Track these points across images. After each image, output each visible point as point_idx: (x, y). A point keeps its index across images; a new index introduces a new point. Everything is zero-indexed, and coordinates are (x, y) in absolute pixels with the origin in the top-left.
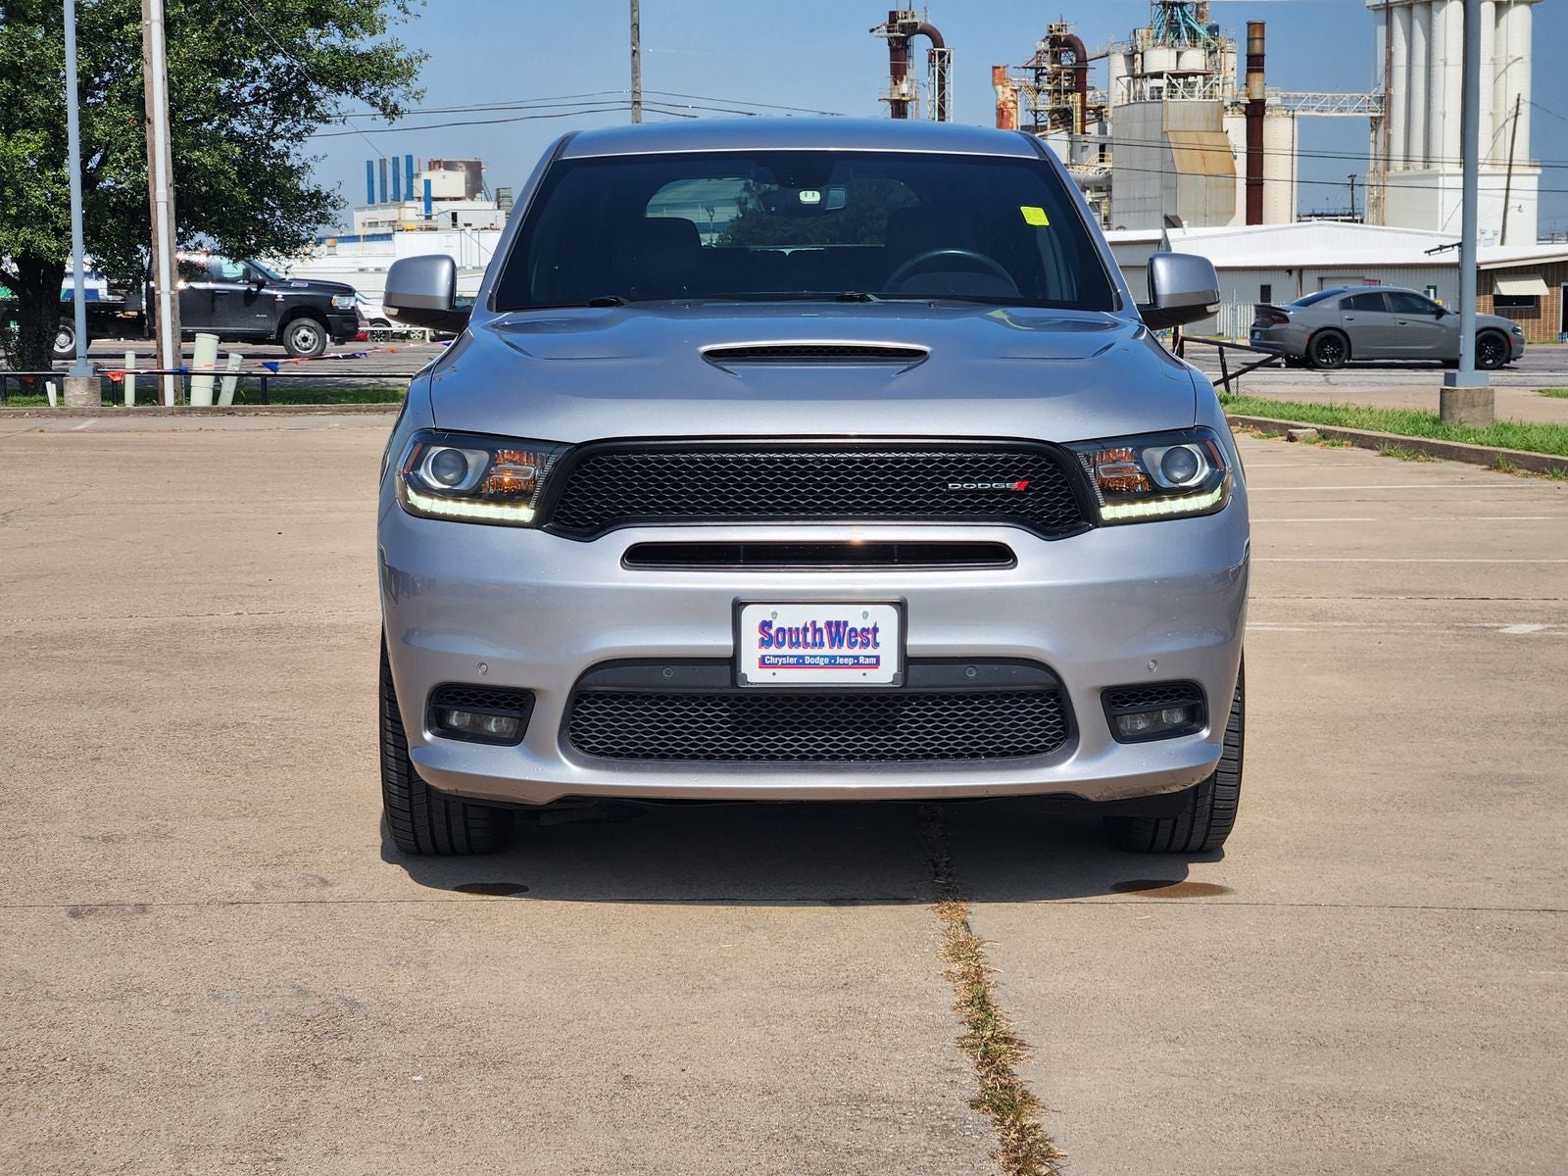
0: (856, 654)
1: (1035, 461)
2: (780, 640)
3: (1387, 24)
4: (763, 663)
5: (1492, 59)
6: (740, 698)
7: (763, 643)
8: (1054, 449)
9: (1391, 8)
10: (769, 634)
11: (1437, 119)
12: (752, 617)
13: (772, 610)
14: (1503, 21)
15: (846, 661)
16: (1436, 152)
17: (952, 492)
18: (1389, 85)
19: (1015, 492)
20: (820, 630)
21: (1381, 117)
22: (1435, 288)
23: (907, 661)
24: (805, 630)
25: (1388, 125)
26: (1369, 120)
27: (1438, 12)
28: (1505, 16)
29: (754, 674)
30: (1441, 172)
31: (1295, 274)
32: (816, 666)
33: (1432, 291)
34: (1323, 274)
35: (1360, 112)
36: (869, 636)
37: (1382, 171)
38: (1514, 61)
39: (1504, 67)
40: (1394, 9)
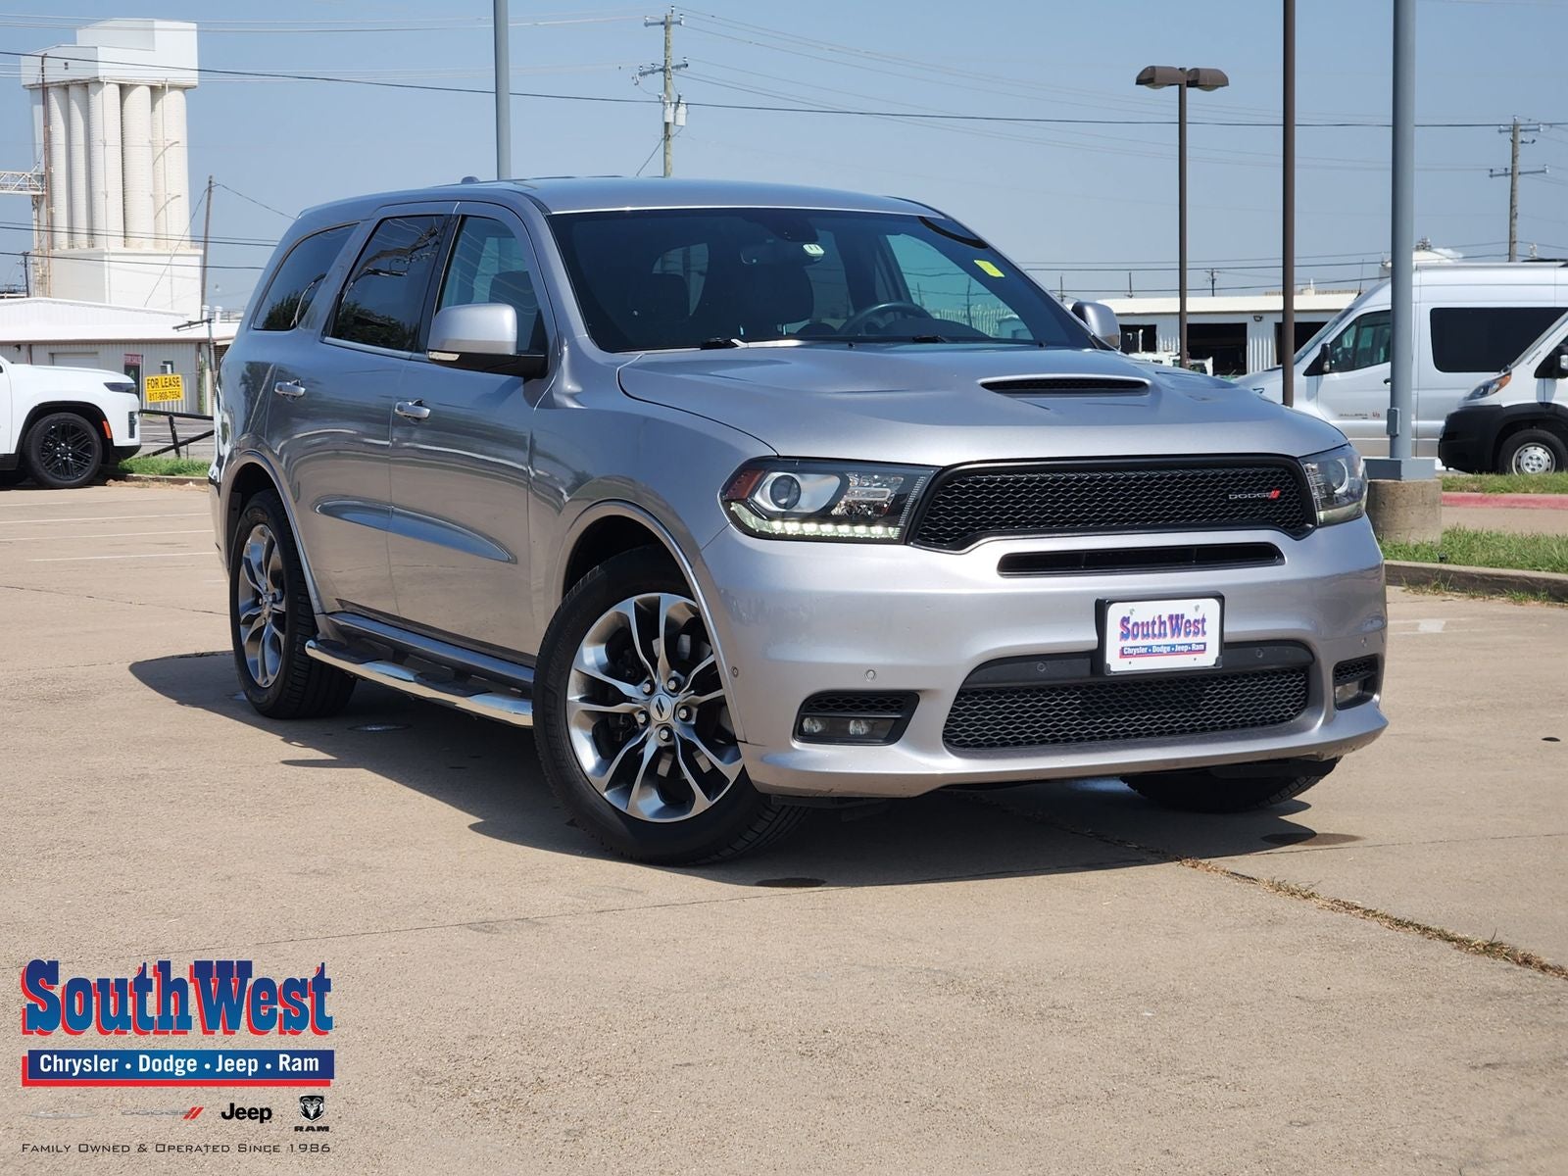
0: (1188, 642)
1: (1282, 473)
2: (1135, 633)
3: (44, 104)
4: (1123, 654)
5: (150, 142)
6: (1102, 687)
7: (1124, 636)
8: (1292, 462)
9: (47, 88)
10: (1128, 629)
11: (99, 199)
12: (1115, 613)
13: (1131, 608)
14: (158, 105)
15: (1182, 648)
16: (100, 225)
17: (1232, 501)
18: (49, 164)
19: (1272, 499)
20: (1164, 623)
21: (43, 195)
22: (171, 363)
23: (1226, 646)
24: (1154, 623)
25: (51, 204)
26: (30, 199)
27: (95, 94)
28: (160, 101)
29: (1116, 663)
30: (107, 251)
31: (24, 349)
32: (1161, 654)
33: (169, 366)
34: (54, 349)
35: (21, 190)
36: (1198, 626)
37: (46, 248)
38: (171, 145)
39: (162, 149)
40: (50, 90)
